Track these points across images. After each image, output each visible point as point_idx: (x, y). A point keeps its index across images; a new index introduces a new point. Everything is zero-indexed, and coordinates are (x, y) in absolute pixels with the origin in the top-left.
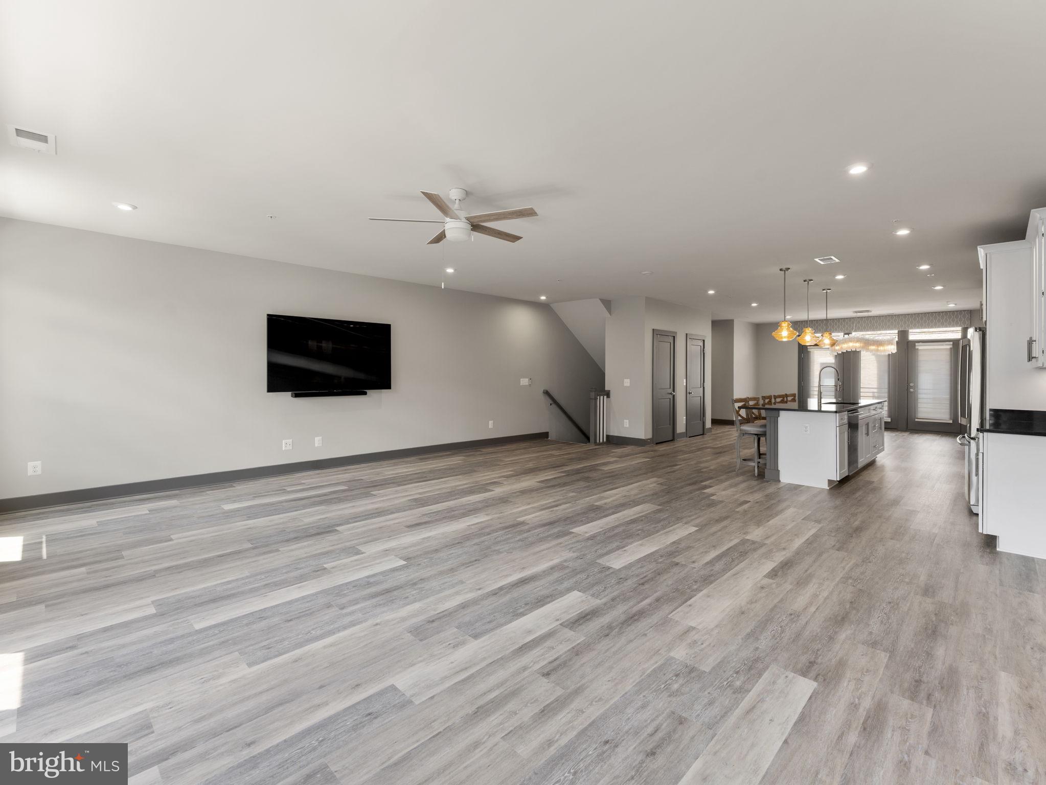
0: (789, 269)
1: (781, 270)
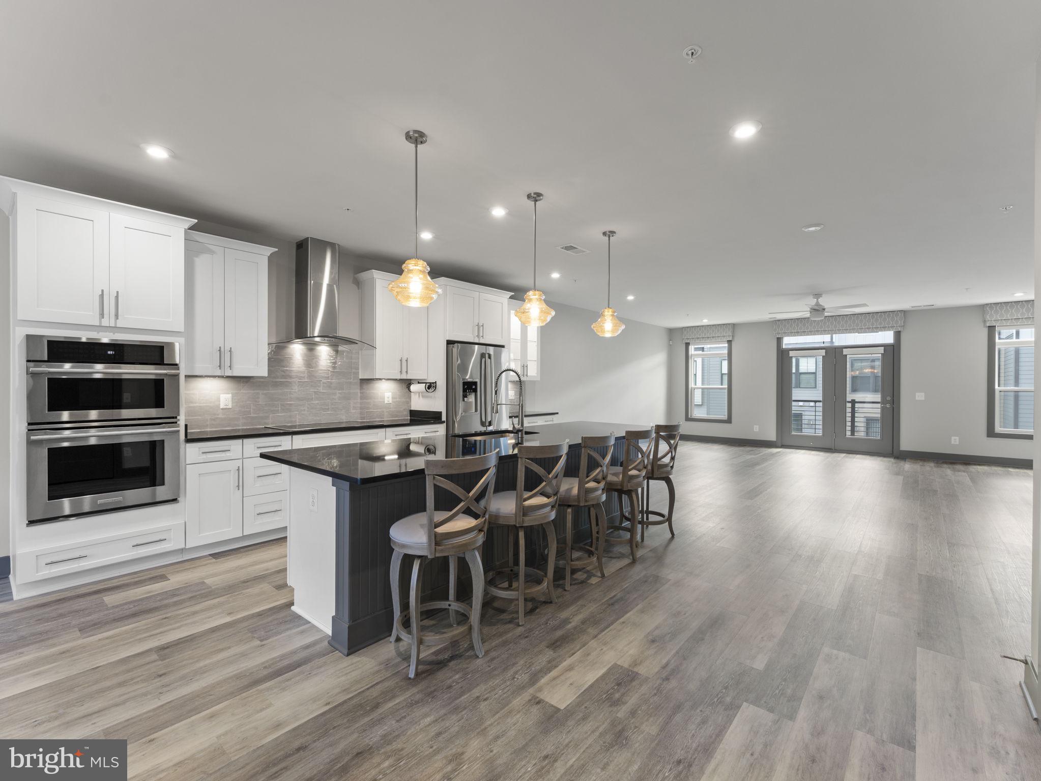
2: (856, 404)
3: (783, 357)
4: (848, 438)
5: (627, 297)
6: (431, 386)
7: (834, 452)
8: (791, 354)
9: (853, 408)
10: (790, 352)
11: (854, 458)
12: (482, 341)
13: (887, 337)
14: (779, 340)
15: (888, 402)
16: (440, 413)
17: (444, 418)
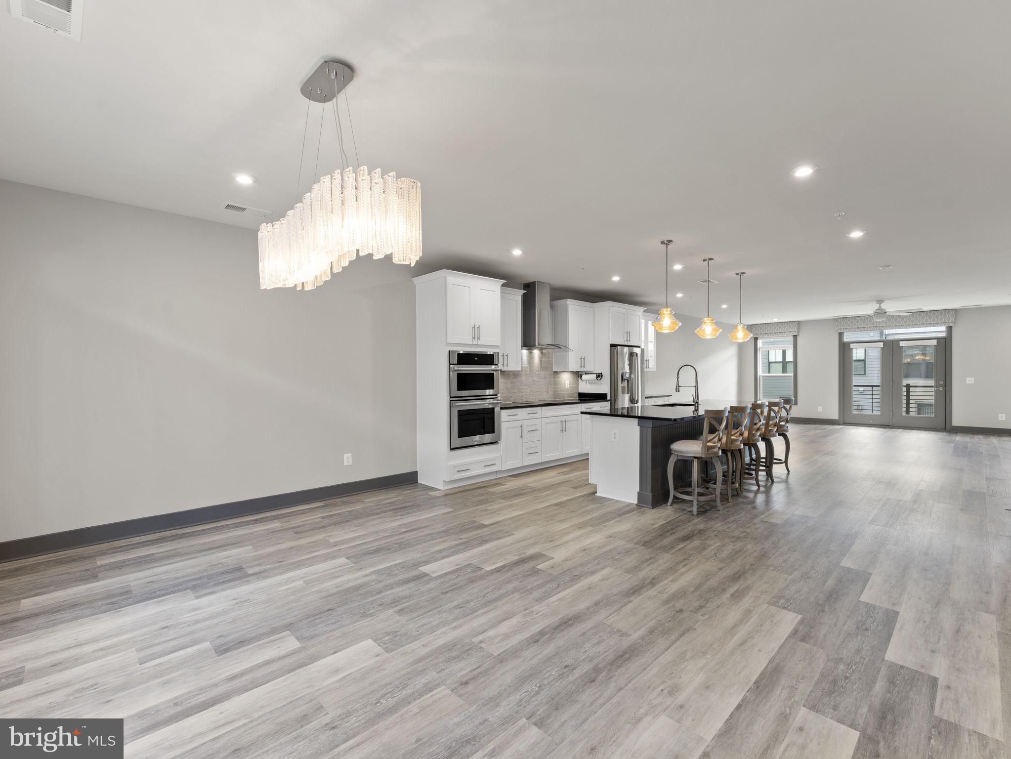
0: (744, 273)
1: (737, 274)
2: (911, 388)
3: (845, 349)
4: (904, 416)
5: (721, 306)
6: (599, 376)
7: (892, 428)
8: (852, 346)
9: (908, 391)
10: (851, 344)
11: (910, 432)
12: (629, 344)
13: (940, 331)
14: (841, 335)
15: (941, 386)
16: (606, 394)
17: (609, 398)
